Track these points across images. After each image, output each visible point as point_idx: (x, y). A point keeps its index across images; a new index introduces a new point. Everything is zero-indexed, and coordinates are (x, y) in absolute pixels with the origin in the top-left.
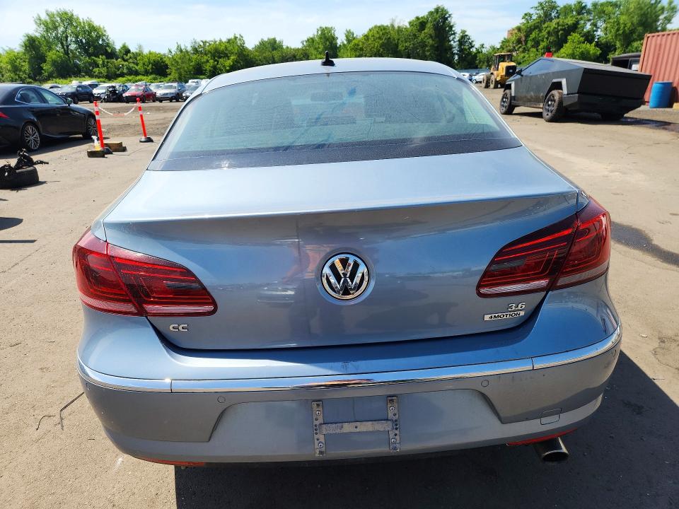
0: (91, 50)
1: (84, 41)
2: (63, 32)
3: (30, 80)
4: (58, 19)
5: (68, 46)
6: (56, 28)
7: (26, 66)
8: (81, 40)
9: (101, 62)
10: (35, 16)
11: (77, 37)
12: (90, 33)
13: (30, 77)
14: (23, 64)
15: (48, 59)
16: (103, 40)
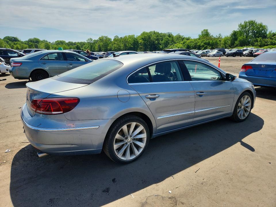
0: (257, 35)
1: (256, 32)
2: (248, 29)
3: (229, 47)
4: (248, 24)
5: (248, 34)
6: (246, 27)
7: (229, 42)
8: (255, 32)
9: (259, 40)
10: (240, 23)
11: (253, 30)
12: (259, 28)
13: (229, 46)
14: (229, 41)
15: (238, 39)
16: (264, 31)
